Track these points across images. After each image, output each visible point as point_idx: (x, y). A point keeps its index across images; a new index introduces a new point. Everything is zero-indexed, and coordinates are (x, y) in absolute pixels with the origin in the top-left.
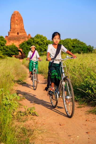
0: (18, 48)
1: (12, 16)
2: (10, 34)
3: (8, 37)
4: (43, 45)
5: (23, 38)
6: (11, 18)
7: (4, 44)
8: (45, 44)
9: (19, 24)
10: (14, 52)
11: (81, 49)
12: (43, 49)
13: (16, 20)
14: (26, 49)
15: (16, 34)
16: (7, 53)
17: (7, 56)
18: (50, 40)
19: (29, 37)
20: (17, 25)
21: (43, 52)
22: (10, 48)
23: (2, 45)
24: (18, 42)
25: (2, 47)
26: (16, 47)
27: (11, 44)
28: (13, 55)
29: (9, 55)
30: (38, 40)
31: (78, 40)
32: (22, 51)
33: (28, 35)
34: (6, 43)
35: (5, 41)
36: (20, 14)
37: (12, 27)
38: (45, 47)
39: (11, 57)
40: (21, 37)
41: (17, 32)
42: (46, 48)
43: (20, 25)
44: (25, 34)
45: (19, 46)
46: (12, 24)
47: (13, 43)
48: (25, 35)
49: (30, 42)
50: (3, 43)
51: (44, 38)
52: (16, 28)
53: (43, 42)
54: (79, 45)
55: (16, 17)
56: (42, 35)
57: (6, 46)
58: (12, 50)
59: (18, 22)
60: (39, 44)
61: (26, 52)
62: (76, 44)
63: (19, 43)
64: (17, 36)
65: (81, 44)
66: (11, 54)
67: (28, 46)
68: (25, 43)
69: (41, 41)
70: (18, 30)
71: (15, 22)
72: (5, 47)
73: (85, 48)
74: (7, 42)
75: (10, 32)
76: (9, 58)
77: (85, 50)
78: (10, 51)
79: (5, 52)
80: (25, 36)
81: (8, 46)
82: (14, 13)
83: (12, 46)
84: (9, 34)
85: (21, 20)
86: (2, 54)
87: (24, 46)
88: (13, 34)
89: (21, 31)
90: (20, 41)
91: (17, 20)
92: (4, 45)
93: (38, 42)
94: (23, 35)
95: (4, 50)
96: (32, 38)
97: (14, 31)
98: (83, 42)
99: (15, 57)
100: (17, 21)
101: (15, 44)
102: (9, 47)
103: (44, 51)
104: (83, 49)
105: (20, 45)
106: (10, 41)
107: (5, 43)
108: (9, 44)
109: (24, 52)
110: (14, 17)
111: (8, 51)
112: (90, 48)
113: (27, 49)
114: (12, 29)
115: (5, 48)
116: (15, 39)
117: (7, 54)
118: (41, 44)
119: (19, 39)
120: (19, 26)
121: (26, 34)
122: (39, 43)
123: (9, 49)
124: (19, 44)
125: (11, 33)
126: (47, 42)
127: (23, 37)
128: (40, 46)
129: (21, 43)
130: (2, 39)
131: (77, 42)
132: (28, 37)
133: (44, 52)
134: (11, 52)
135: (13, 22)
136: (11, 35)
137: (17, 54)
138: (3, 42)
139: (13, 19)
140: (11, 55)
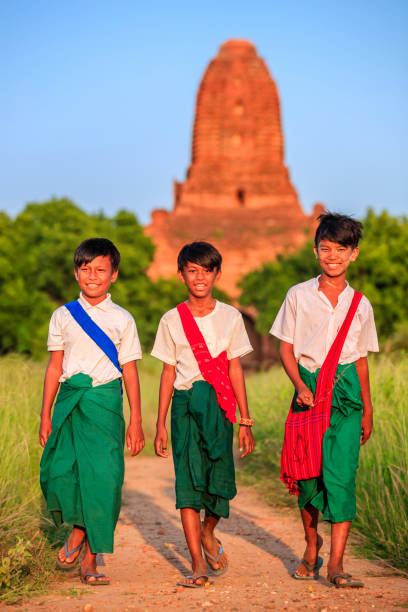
1: (205, 77)
2: (186, 198)
3: (172, 218)
5: (272, 233)
6: (203, 87)
7: (135, 270)
9: (255, 133)
13: (231, 101)
15: (228, 202)
20: (236, 140)
34: (151, 259)
35: (146, 249)
36: (262, 62)
37: (202, 152)
40: (259, 225)
41: (233, 189)
43: (261, 138)
44: (289, 200)
45: (239, 285)
46: (204, 126)
48: (287, 207)
50: (135, 263)
52: (232, 154)
55: (237, 83)
57: (147, 279)
59: (245, 116)
60: (381, 280)
63: (241, 265)
64: (230, 215)
68: (277, 266)
70: (239, 175)
71: (224, 116)
72: (140, 286)
74: (159, 255)
75: (186, 187)
80: (290, 214)
81: (163, 282)
82: (225, 55)
84: (178, 198)
85: (266, 103)
87: (270, 286)
88: (206, 196)
89: (265, 178)
90: (254, 247)
91: (239, 102)
92: (142, 274)
93: (376, 261)
94: (277, 207)
97: (216, 179)
100: (239, 111)
102: (167, 288)
105: (247, 278)
107: (144, 262)
110: (224, 83)
114: (200, 165)
115: (143, 295)
116: (219, 236)
118: (395, 282)
119: (245, 235)
120: (251, 143)
121: (296, 206)
122: (376, 270)
124: (245, 270)
125: (192, 190)
127: (271, 223)
128: (387, 291)
129: (255, 260)
130: (129, 229)
132: (307, 223)
135: (211, 113)
136: (192, 207)
139: (214, 93)
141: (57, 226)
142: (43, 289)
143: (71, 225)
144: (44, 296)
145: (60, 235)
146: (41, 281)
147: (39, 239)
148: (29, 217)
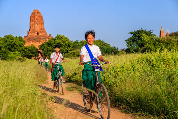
0: (38, 49)
1: (31, 15)
3: (27, 37)
4: (65, 46)
5: (43, 39)
6: (31, 17)
8: (67, 46)
9: (39, 23)
10: (34, 53)
11: (105, 50)
12: (64, 50)
13: (35, 19)
14: (46, 50)
15: (36, 34)
16: (26, 54)
17: (26, 57)
18: (72, 41)
19: (50, 37)
20: (37, 25)
21: (64, 54)
22: (30, 49)
23: (20, 46)
24: (38, 43)
25: (21, 48)
26: (35, 48)
27: (31, 45)
28: (33, 56)
29: (28, 57)
30: (60, 41)
31: (102, 41)
32: (42, 53)
33: (49, 35)
34: (25, 44)
35: (24, 42)
36: (40, 13)
37: (31, 27)
38: (67, 48)
39: (31, 58)
40: (41, 38)
41: (37, 32)
42: (68, 50)
44: (45, 34)
46: (31, 23)
47: (32, 44)
49: (51, 43)
50: (22, 44)
51: (65, 39)
52: (36, 27)
53: (65, 43)
54: (103, 46)
55: (36, 16)
56: (64, 36)
57: (25, 47)
58: (32, 52)
61: (46, 53)
62: (100, 45)
64: (36, 36)
65: (105, 46)
66: (30, 55)
67: (49, 47)
68: (45, 44)
69: (63, 42)
70: (37, 30)
71: (35, 22)
72: (23, 48)
73: (109, 50)
74: (26, 43)
75: (29, 32)
76: (28, 59)
77: (109, 52)
78: (29, 52)
79: (24, 53)
80: (46, 36)
82: (34, 12)
83: (32, 47)
84: (28, 34)
85: (42, 19)
86: (21, 55)
87: (44, 47)
88: (32, 34)
89: (41, 31)
90: (41, 41)
91: (37, 19)
92: (23, 46)
93: (60, 42)
94: (44, 35)
95: (23, 52)
96: (52, 39)
97: (34, 31)
98: (107, 43)
99: (35, 59)
100: (37, 20)
101: (34, 45)
102: (28, 48)
103: (66, 52)
104: (107, 51)
105: (40, 46)
106: (30, 41)
107: (24, 44)
108: (28, 45)
109: (44, 53)
110: (34, 16)
111: (27, 52)
112: (114, 49)
113: (48, 51)
114: (31, 29)
115: (24, 49)
116: (35, 40)
117: (26, 56)
118: (63, 45)
119: (39, 39)
120: (39, 25)
122: (60, 44)
123: (28, 50)
124: (39, 45)
125: (30, 33)
126: (69, 43)
127: (43, 37)
128: (62, 47)
129: (41, 43)
130: (21, 39)
131: (101, 43)
132: (48, 37)
133: (66, 54)
134: (30, 54)
135: (32, 21)
136: (30, 35)
137: (37, 56)
138: (22, 42)
139: (33, 18)
140: (30, 57)
141: (10, 39)
142: (8, 49)
143: (12, 39)
144: (8, 50)
145: (10, 40)
146: (8, 48)
147: (7, 41)
148: (5, 38)
